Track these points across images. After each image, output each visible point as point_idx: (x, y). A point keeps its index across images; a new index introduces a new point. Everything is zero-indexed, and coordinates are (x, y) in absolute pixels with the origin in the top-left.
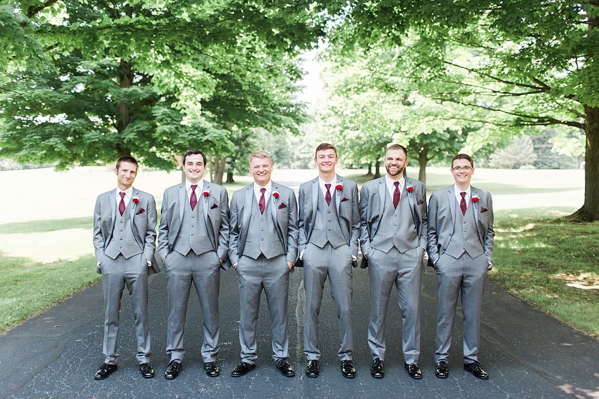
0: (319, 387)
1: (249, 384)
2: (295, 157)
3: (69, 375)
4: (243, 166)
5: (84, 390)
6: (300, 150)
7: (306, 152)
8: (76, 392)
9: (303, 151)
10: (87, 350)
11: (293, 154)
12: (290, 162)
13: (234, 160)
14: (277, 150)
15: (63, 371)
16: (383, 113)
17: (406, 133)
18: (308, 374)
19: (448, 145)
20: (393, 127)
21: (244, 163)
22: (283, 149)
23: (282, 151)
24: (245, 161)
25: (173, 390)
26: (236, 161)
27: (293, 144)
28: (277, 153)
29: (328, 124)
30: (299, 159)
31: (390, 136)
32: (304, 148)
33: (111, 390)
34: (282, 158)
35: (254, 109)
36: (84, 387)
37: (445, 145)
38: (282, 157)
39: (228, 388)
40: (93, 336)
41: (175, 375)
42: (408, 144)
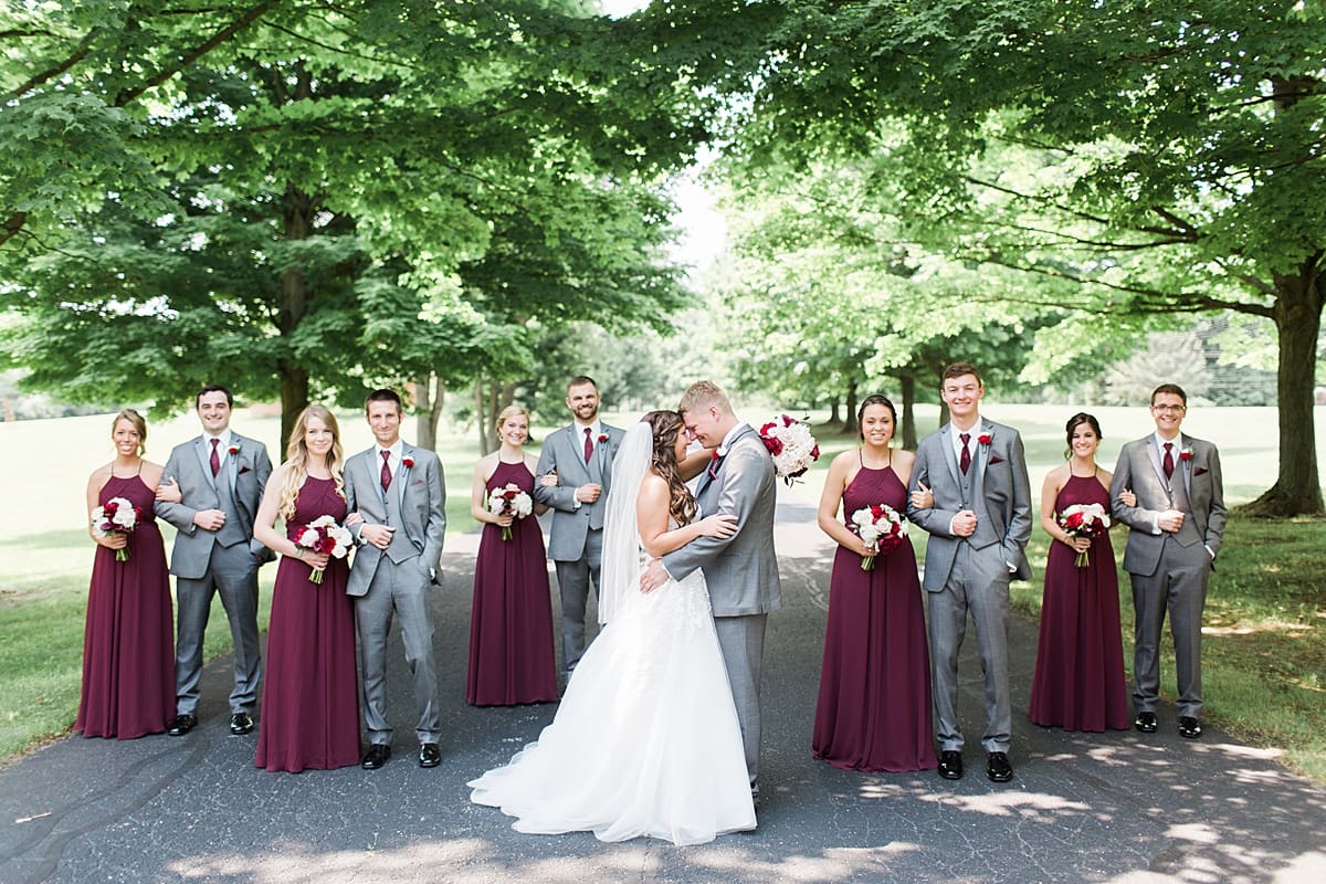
2: (668, 385)
4: (553, 404)
6: (681, 369)
7: (696, 372)
9: (688, 370)
11: (667, 377)
12: (660, 396)
13: (531, 393)
14: (628, 369)
16: (851, 291)
17: (901, 334)
19: (1003, 356)
20: (875, 323)
21: (555, 398)
22: (642, 367)
23: (641, 372)
24: (556, 393)
26: (537, 394)
27: (663, 354)
28: (628, 377)
29: (736, 313)
30: (678, 389)
31: (868, 342)
32: (690, 364)
34: (641, 389)
35: (575, 282)
37: (996, 356)
38: (641, 384)
42: (910, 358)
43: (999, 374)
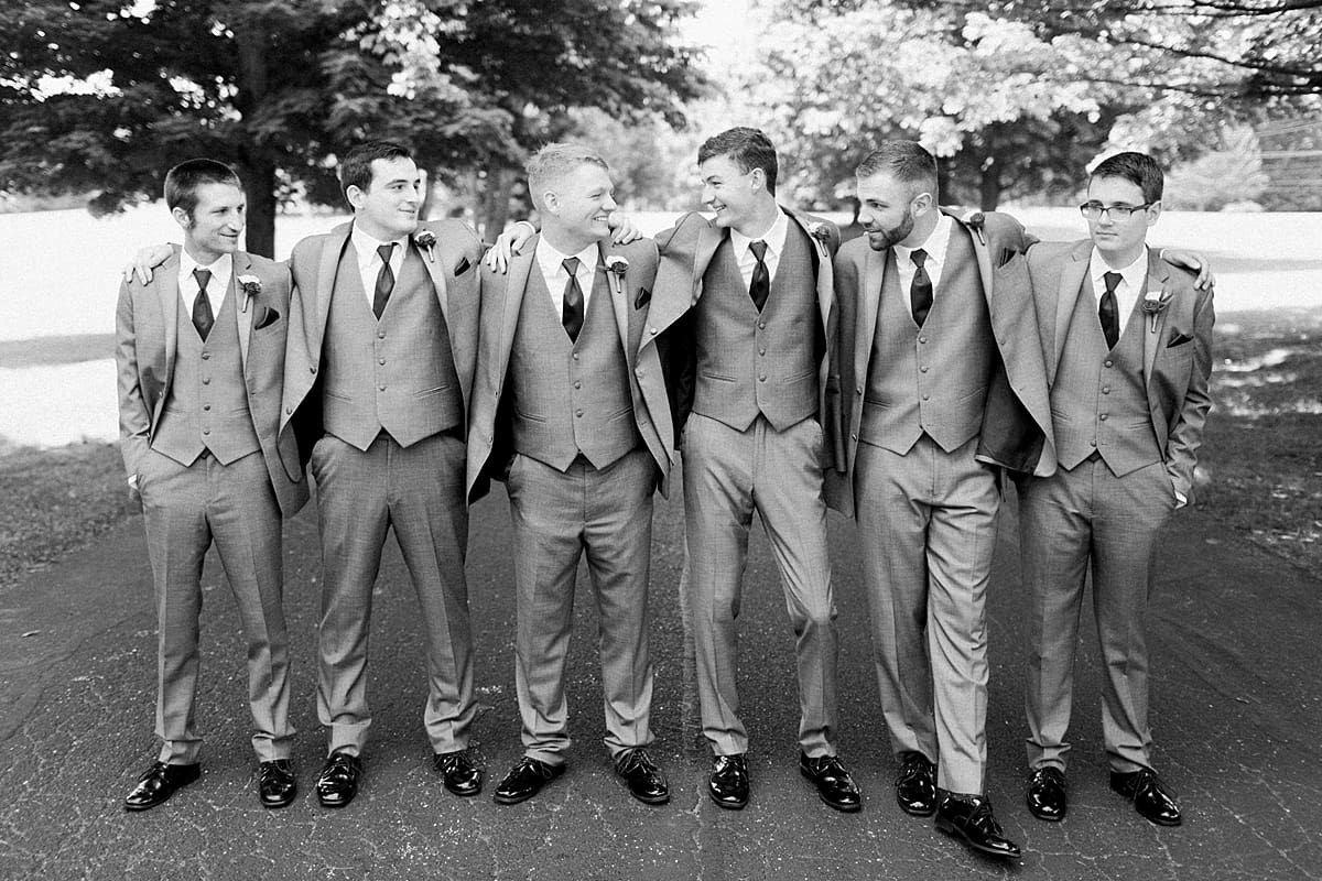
0: (750, 842)
1: (544, 830)
2: (677, 184)
3: (31, 794)
5: (64, 848)
8: (42, 855)
10: (99, 710)
11: (673, 176)
12: (666, 196)
14: (634, 166)
15: (17, 780)
16: (901, 66)
17: (956, 119)
18: (718, 798)
19: (1056, 152)
20: (924, 102)
22: (649, 164)
23: (647, 169)
25: (321, 849)
27: (672, 151)
28: (634, 174)
29: (758, 99)
30: (685, 188)
31: (915, 125)
33: (140, 849)
34: (648, 187)
35: (578, 62)
36: (65, 835)
37: (1049, 152)
38: (647, 182)
39: (482, 843)
40: (123, 664)
41: (348, 793)
42: (960, 148)
43: (1048, 175)
